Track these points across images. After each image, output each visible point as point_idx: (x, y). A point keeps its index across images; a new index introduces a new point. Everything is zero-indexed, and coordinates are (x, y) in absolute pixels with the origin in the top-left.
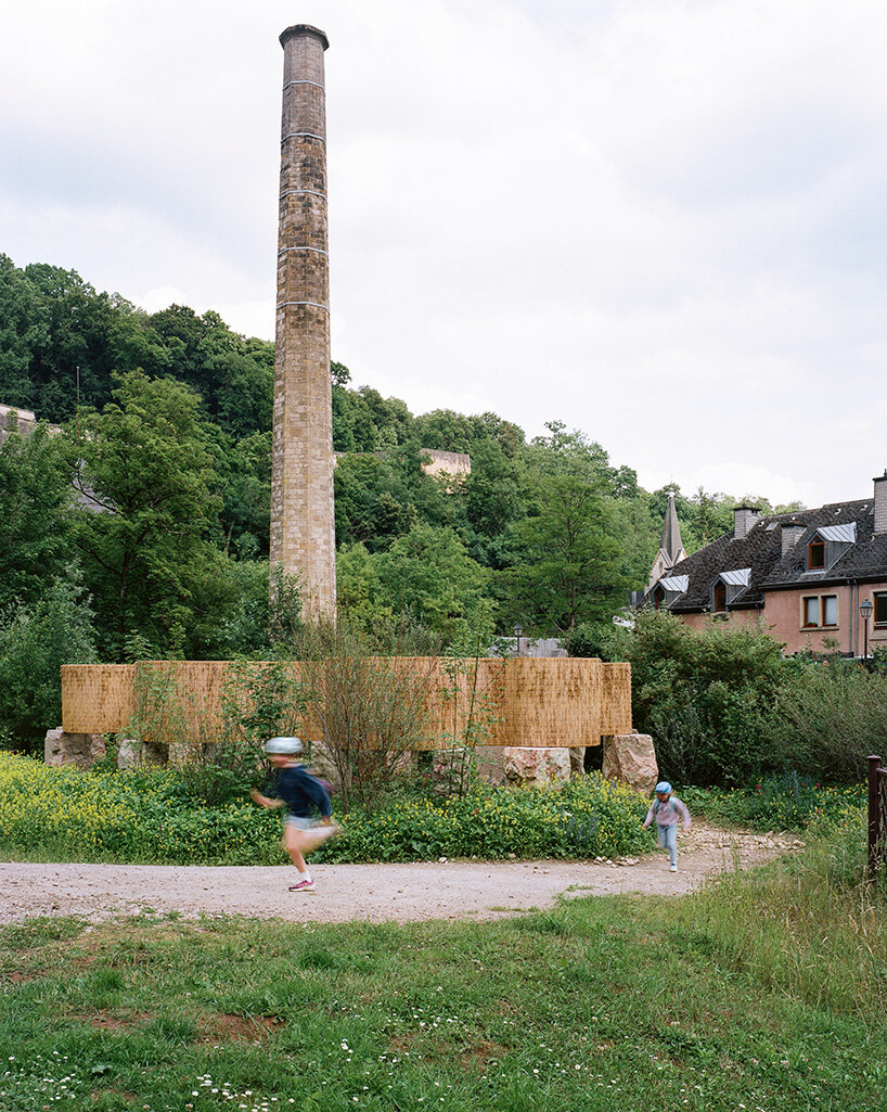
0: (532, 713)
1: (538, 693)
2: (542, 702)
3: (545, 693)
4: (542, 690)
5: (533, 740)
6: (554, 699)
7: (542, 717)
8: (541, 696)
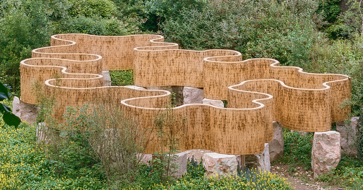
0: (220, 136)
1: (223, 126)
2: (225, 131)
3: (226, 127)
4: (224, 125)
5: (220, 150)
6: (230, 130)
7: (224, 139)
8: (224, 127)
